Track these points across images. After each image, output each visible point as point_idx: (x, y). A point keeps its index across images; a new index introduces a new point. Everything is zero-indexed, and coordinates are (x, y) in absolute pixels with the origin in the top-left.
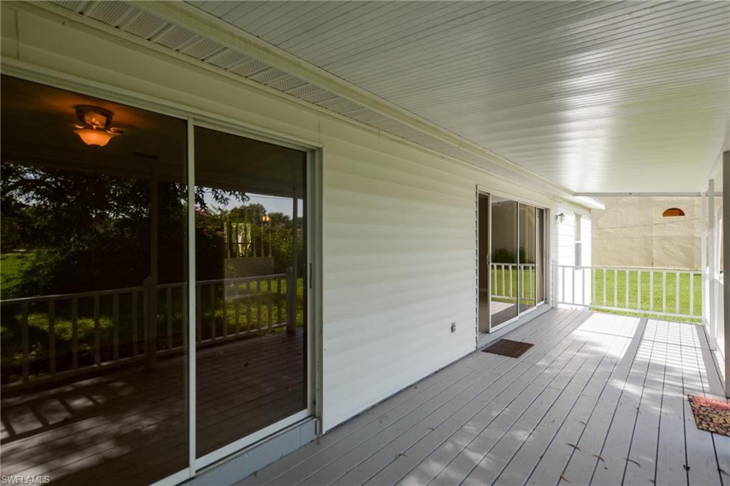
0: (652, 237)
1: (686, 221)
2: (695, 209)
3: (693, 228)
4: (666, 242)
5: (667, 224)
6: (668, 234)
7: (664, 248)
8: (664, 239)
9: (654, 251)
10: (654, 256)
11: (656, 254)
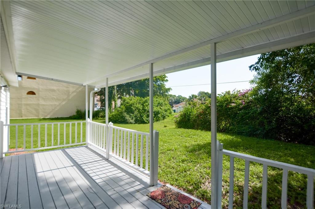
0: (22, 104)
1: (36, 97)
2: (40, 92)
3: (39, 100)
4: (28, 107)
5: (29, 98)
6: (29, 102)
7: (27, 109)
8: (27, 105)
9: (23, 111)
10: (23, 113)
11: (23, 112)
